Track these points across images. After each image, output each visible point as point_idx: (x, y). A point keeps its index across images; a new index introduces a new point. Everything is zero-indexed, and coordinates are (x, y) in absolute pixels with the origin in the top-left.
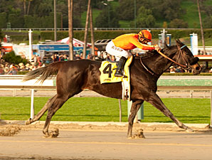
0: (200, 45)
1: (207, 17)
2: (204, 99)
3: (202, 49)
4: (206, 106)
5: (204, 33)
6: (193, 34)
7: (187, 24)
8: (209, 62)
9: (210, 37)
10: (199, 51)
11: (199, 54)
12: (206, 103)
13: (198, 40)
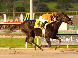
0: (7, 18)
1: (10, 8)
2: (9, 39)
3: (8, 20)
4: (9, 41)
5: (9, 14)
6: (5, 14)
7: (2, 11)
8: (11, 25)
9: (11, 15)
10: (7, 21)
11: (7, 22)
12: (9, 40)
13: (7, 17)
